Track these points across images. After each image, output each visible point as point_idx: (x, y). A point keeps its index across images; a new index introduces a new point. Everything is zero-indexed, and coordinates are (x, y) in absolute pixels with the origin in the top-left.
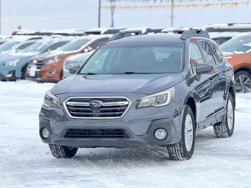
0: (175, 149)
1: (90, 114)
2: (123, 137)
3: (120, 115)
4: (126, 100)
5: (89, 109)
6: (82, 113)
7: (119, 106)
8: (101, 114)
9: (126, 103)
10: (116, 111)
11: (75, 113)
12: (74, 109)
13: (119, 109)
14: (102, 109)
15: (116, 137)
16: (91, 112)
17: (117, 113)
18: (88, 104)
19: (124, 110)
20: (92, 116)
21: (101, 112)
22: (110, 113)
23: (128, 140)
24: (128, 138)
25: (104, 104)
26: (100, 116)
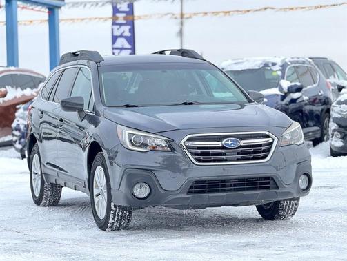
0: (290, 204)
1: (224, 157)
2: (269, 187)
3: (265, 157)
4: (268, 136)
5: (223, 151)
6: (212, 157)
7: (260, 145)
8: (240, 156)
9: (270, 140)
10: (260, 152)
11: (202, 157)
12: (200, 151)
13: (262, 148)
14: (240, 150)
15: (260, 188)
16: (225, 154)
17: (262, 155)
18: (219, 144)
19: (269, 150)
20: (226, 160)
21: (238, 154)
22: (252, 155)
23: (277, 191)
25: (243, 142)
26: (238, 160)
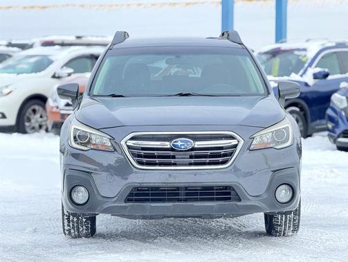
1: (172, 161)
2: (229, 199)
3: (224, 162)
4: (232, 138)
5: (172, 153)
6: (157, 160)
7: (221, 148)
8: (193, 160)
9: (234, 142)
10: (218, 156)
11: (145, 160)
12: (143, 152)
13: (222, 152)
14: (193, 153)
16: (174, 157)
17: (220, 159)
18: (168, 145)
19: (231, 154)
20: (175, 164)
21: (191, 157)
22: (208, 160)
23: (239, 203)
24: (240, 200)
25: (198, 144)
26: (191, 164)
